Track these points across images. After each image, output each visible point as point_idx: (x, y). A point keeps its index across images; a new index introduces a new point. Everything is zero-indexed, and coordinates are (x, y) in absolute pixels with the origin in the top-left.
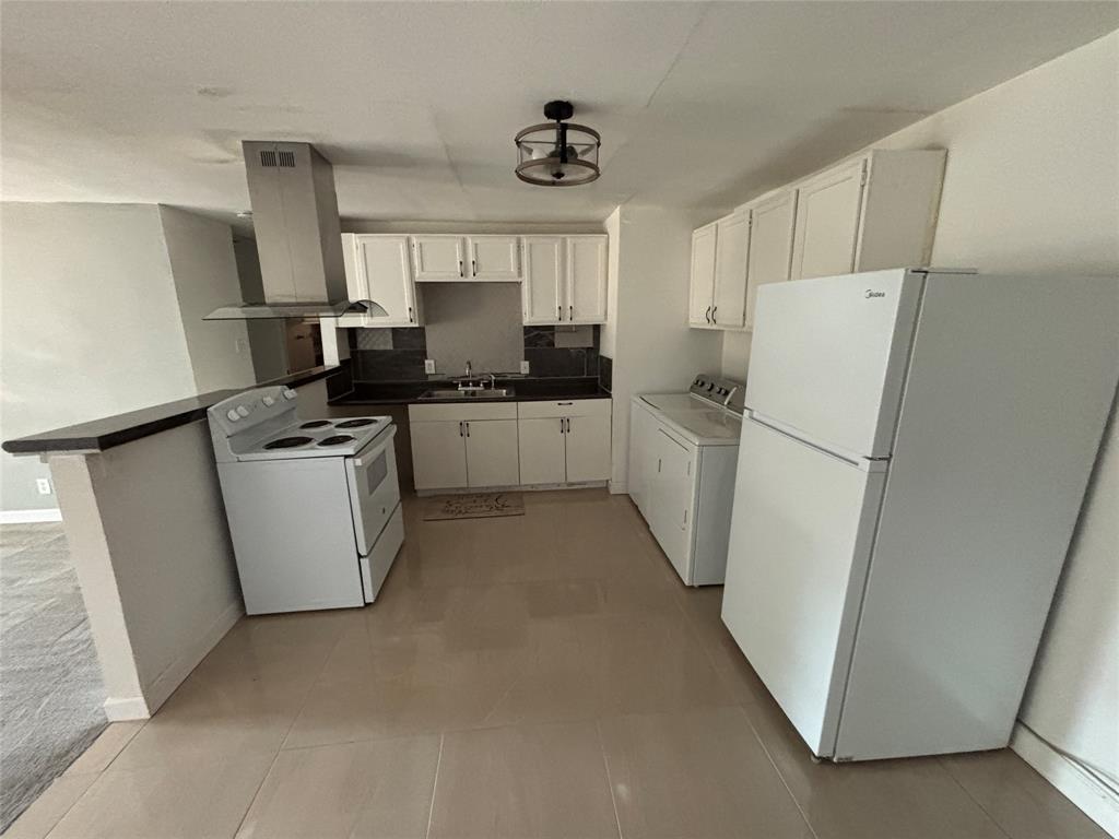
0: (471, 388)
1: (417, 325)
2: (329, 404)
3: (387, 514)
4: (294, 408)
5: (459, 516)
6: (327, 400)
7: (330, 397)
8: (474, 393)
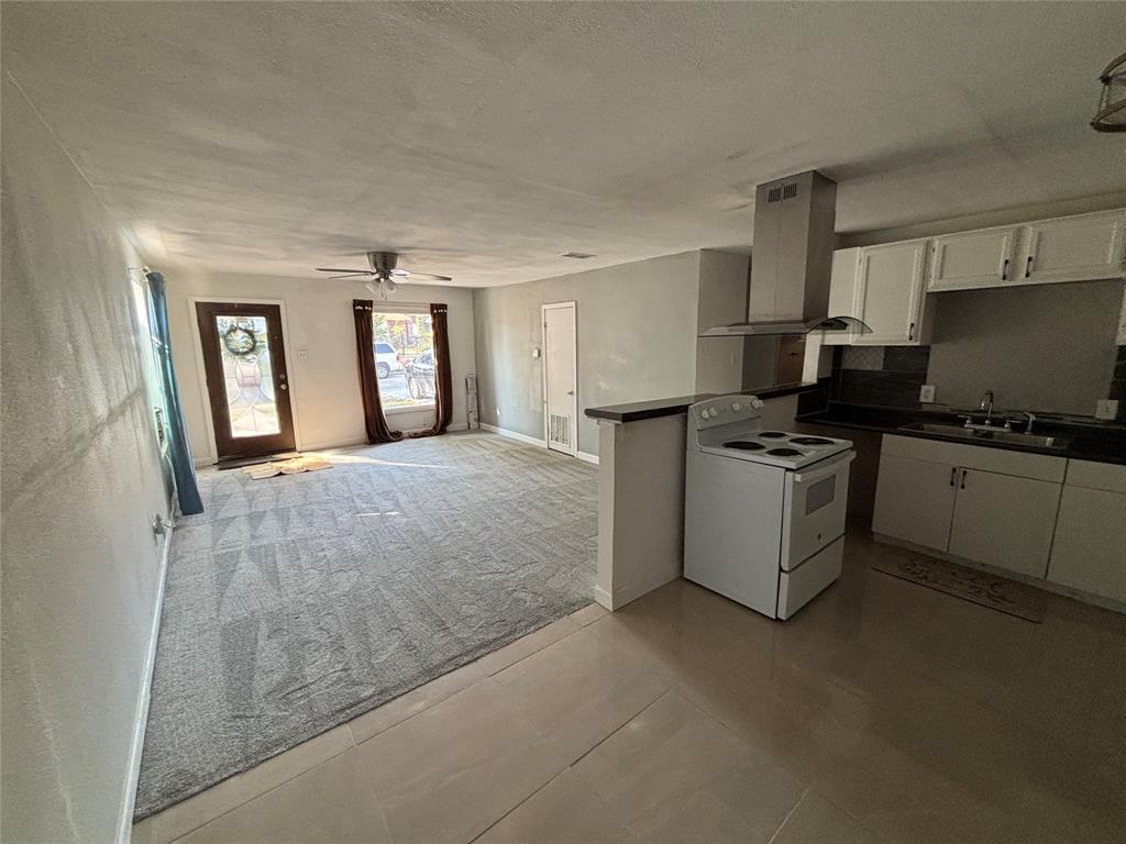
0: (985, 428)
1: (918, 344)
2: (796, 419)
3: (823, 542)
4: (759, 417)
5: (924, 582)
6: (795, 415)
7: (798, 413)
8: (989, 434)
